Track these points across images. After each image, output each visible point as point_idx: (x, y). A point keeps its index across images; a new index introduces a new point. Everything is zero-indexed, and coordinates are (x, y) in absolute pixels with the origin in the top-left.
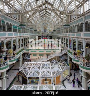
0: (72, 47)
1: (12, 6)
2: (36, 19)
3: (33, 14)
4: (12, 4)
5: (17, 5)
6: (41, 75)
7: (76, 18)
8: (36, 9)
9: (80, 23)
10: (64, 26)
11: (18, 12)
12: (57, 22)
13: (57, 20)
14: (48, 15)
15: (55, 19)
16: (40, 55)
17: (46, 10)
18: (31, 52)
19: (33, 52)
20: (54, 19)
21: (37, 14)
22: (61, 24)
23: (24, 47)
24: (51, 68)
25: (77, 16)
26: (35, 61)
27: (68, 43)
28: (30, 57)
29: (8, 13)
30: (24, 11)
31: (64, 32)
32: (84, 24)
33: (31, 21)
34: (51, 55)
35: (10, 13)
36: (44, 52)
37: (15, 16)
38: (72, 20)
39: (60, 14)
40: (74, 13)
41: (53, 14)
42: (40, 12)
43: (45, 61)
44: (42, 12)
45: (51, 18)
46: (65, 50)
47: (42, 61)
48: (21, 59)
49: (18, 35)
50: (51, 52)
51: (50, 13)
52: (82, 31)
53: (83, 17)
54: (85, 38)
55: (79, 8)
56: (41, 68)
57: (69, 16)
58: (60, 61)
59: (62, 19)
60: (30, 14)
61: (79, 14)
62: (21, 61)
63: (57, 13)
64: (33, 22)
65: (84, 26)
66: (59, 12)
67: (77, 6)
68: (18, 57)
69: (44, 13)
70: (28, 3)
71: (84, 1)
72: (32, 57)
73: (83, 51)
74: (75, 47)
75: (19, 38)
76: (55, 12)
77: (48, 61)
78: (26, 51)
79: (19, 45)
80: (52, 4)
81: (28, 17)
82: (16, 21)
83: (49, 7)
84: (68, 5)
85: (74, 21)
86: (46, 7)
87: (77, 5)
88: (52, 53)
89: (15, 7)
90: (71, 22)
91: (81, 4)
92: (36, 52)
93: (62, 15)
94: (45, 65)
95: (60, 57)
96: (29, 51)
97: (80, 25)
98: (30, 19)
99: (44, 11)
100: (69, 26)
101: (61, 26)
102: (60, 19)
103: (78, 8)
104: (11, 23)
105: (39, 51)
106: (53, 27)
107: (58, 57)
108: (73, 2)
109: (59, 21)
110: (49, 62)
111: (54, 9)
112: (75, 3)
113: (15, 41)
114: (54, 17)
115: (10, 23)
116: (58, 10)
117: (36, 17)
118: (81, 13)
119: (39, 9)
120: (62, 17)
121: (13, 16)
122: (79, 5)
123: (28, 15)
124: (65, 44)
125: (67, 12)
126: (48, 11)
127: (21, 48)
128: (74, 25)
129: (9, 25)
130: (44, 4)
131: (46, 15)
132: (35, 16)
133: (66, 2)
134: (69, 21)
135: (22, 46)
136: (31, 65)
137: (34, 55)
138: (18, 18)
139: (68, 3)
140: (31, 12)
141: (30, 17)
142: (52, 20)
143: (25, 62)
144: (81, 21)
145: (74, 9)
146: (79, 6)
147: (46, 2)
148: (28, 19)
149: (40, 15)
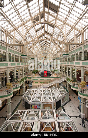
0: (71, 75)
1: (13, 37)
2: (37, 49)
3: (34, 44)
4: (13, 35)
5: (18, 36)
6: (43, 100)
7: (75, 47)
8: (37, 39)
9: (79, 52)
10: (63, 55)
11: (19, 43)
12: (56, 52)
13: (57, 49)
14: (48, 45)
15: (55, 49)
16: (41, 82)
17: (46, 41)
18: (33, 79)
19: (34, 79)
20: (53, 49)
21: (38, 44)
22: (60, 54)
23: (26, 76)
24: (51, 94)
25: (76, 45)
26: (37, 88)
27: (67, 71)
28: (32, 85)
29: (9, 44)
30: (25, 42)
31: (63, 61)
32: (83, 52)
33: (32, 51)
34: (51, 83)
35: (12, 45)
36: (45, 80)
37: (17, 47)
38: (71, 50)
39: (59, 44)
40: (73, 42)
41: (52, 44)
42: (40, 42)
43: (46, 88)
44: (42, 42)
45: (51, 48)
46: (64, 78)
47: (43, 88)
48: (24, 86)
49: (21, 65)
51: (50, 44)
52: (80, 59)
53: (82, 46)
54: (83, 67)
55: (79, 37)
56: (42, 94)
57: (68, 46)
58: (60, 87)
59: (61, 48)
60: (31, 44)
61: (78, 43)
62: (24, 88)
64: (34, 52)
65: (83, 55)
66: (58, 42)
67: (76, 36)
68: (21, 84)
69: (44, 44)
70: (28, 34)
71: (83, 30)
72: (34, 84)
73: (82, 79)
74: (74, 75)
75: (21, 67)
76: (55, 42)
77: (48, 88)
78: (28, 79)
79: (21, 74)
80: (52, 34)
81: (29, 48)
82: (17, 51)
83: (49, 37)
84: (68, 35)
85: (72, 50)
86: (46, 38)
87: (76, 34)
88: (52, 81)
89: (16, 38)
90: (70, 51)
91: (80, 33)
92: (37, 79)
93: (61, 45)
94: (46, 91)
95: (60, 84)
96: (31, 79)
97: (79, 54)
98: (31, 49)
99: (44, 41)
100: (68, 55)
101: (61, 55)
102: (59, 48)
103: (77, 37)
104: (14, 54)
105: (40, 79)
106: (53, 56)
107: (57, 84)
108: (72, 31)
109: (58, 50)
110: (50, 89)
111: (53, 39)
112: (74, 32)
113: (18, 70)
114: (54, 47)
115: (12, 53)
116: (57, 40)
117: (37, 47)
118: (80, 42)
119: (39, 40)
121: (14, 47)
122: (78, 34)
123: (29, 46)
124: (64, 72)
125: (66, 41)
126: (48, 41)
127: (24, 77)
128: (73, 54)
130: (44, 35)
131: (46, 45)
132: (35, 47)
133: (65, 32)
134: (68, 50)
136: (33, 91)
137: (35, 83)
138: (19, 49)
139: (67, 33)
140: (32, 43)
141: (31, 47)
142: (52, 50)
143: (28, 89)
144: (79, 50)
145: (73, 38)
147: (46, 32)
148: (29, 49)
149: (40, 45)
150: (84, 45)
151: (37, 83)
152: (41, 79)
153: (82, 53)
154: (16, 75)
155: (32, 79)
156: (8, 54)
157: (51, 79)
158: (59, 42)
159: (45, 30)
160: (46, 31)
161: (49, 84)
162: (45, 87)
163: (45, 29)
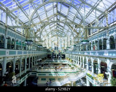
1: (16, 17)
2: (46, 34)
3: (42, 27)
7: (97, 32)
9: (102, 39)
13: (72, 34)
14: (60, 28)
17: (58, 23)
18: (39, 75)
20: (68, 34)
21: (47, 27)
25: (98, 30)
27: (87, 64)
28: (37, 83)
31: (80, 50)
34: (65, 80)
35: (13, 26)
38: (91, 35)
39: (75, 27)
42: (50, 25)
45: (64, 33)
46: (82, 73)
53: (106, 30)
55: (101, 20)
57: (88, 30)
59: (78, 34)
60: (38, 27)
61: (100, 27)
63: (72, 26)
66: (74, 25)
67: (98, 18)
68: (22, 81)
71: (107, 11)
72: (40, 82)
76: (70, 25)
78: (32, 74)
79: (23, 66)
80: (66, 15)
82: (20, 35)
83: (62, 19)
84: (87, 16)
87: (98, 16)
88: (66, 77)
90: (90, 38)
91: (103, 15)
92: (45, 75)
93: (78, 29)
96: (36, 74)
97: (102, 41)
98: (39, 33)
99: (56, 24)
102: (75, 33)
103: (99, 20)
104: (14, 38)
109: (75, 36)
114: (68, 31)
116: (73, 22)
118: (104, 26)
119: (49, 22)
120: (78, 31)
121: (16, 29)
122: (101, 15)
123: (35, 29)
126: (61, 24)
127: (26, 70)
129: (11, 40)
131: (58, 28)
132: (44, 30)
133: (84, 13)
135: (27, 67)
138: (22, 33)
139: (86, 14)
140: (39, 25)
141: (38, 31)
144: (103, 36)
146: (101, 17)
147: (58, 12)
148: (36, 33)
149: (50, 28)
150: (109, 29)
153: (107, 39)
154: (16, 68)
156: (7, 38)
158: (76, 26)
159: (58, 10)
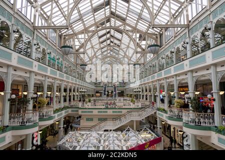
9: (180, 46)
14: (115, 44)
16: (99, 119)
18: (82, 112)
26: (90, 130)
28: (79, 124)
32: (190, 43)
34: (123, 119)
36: (108, 113)
39: (139, 40)
42: (100, 37)
43: (111, 130)
47: (105, 130)
50: (123, 113)
51: (120, 40)
53: (186, 31)
54: (192, 72)
56: (102, 141)
58: (141, 130)
62: (62, 129)
63: (134, 37)
66: (138, 35)
72: (83, 123)
78: (72, 111)
80: (125, 16)
88: (124, 115)
92: (92, 112)
93: (144, 42)
96: (77, 111)
97: (181, 49)
105: (99, 112)
107: (136, 121)
114: (128, 47)
115: (43, 47)
116: (135, 30)
117: (92, 47)
120: (144, 47)
127: (62, 105)
130: (108, 21)
135: (65, 101)
137: (88, 120)
143: (70, 132)
147: (112, 13)
151: (92, 120)
152: (101, 112)
155: (80, 111)
157: (121, 112)
158: (140, 36)
159: (112, 9)
160: (114, 11)
161: (118, 122)
162: (109, 129)
163: (110, 8)
